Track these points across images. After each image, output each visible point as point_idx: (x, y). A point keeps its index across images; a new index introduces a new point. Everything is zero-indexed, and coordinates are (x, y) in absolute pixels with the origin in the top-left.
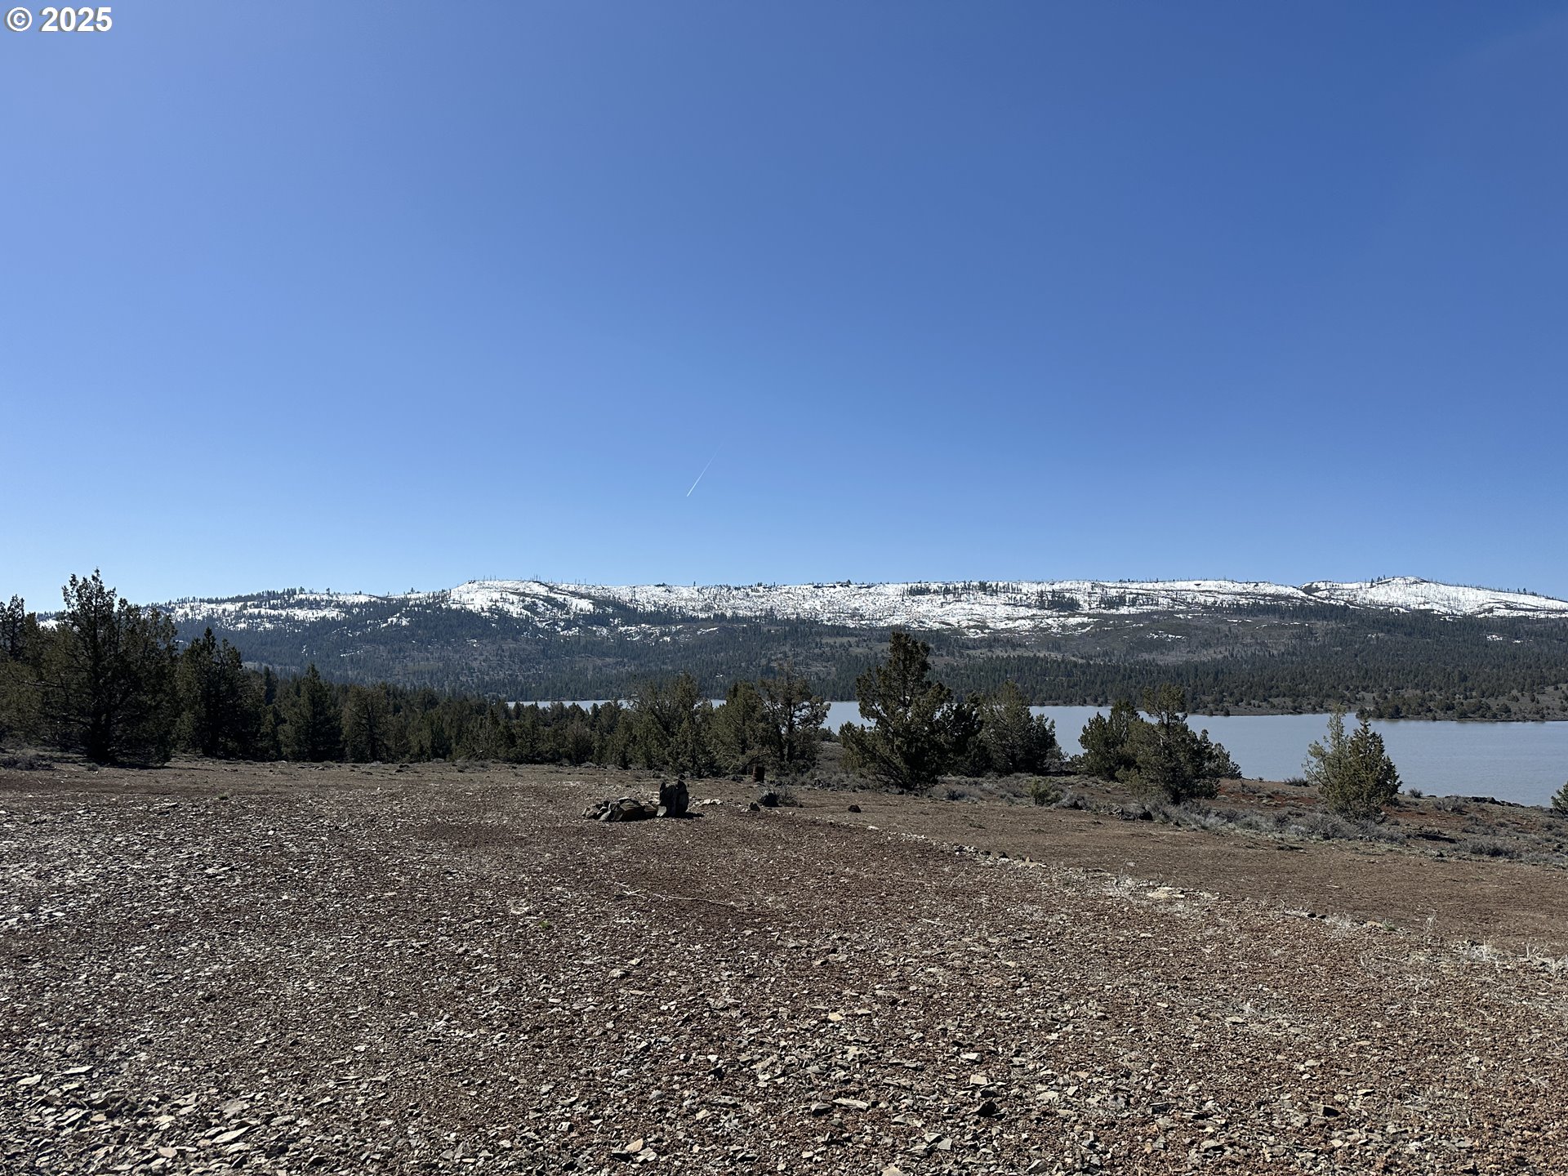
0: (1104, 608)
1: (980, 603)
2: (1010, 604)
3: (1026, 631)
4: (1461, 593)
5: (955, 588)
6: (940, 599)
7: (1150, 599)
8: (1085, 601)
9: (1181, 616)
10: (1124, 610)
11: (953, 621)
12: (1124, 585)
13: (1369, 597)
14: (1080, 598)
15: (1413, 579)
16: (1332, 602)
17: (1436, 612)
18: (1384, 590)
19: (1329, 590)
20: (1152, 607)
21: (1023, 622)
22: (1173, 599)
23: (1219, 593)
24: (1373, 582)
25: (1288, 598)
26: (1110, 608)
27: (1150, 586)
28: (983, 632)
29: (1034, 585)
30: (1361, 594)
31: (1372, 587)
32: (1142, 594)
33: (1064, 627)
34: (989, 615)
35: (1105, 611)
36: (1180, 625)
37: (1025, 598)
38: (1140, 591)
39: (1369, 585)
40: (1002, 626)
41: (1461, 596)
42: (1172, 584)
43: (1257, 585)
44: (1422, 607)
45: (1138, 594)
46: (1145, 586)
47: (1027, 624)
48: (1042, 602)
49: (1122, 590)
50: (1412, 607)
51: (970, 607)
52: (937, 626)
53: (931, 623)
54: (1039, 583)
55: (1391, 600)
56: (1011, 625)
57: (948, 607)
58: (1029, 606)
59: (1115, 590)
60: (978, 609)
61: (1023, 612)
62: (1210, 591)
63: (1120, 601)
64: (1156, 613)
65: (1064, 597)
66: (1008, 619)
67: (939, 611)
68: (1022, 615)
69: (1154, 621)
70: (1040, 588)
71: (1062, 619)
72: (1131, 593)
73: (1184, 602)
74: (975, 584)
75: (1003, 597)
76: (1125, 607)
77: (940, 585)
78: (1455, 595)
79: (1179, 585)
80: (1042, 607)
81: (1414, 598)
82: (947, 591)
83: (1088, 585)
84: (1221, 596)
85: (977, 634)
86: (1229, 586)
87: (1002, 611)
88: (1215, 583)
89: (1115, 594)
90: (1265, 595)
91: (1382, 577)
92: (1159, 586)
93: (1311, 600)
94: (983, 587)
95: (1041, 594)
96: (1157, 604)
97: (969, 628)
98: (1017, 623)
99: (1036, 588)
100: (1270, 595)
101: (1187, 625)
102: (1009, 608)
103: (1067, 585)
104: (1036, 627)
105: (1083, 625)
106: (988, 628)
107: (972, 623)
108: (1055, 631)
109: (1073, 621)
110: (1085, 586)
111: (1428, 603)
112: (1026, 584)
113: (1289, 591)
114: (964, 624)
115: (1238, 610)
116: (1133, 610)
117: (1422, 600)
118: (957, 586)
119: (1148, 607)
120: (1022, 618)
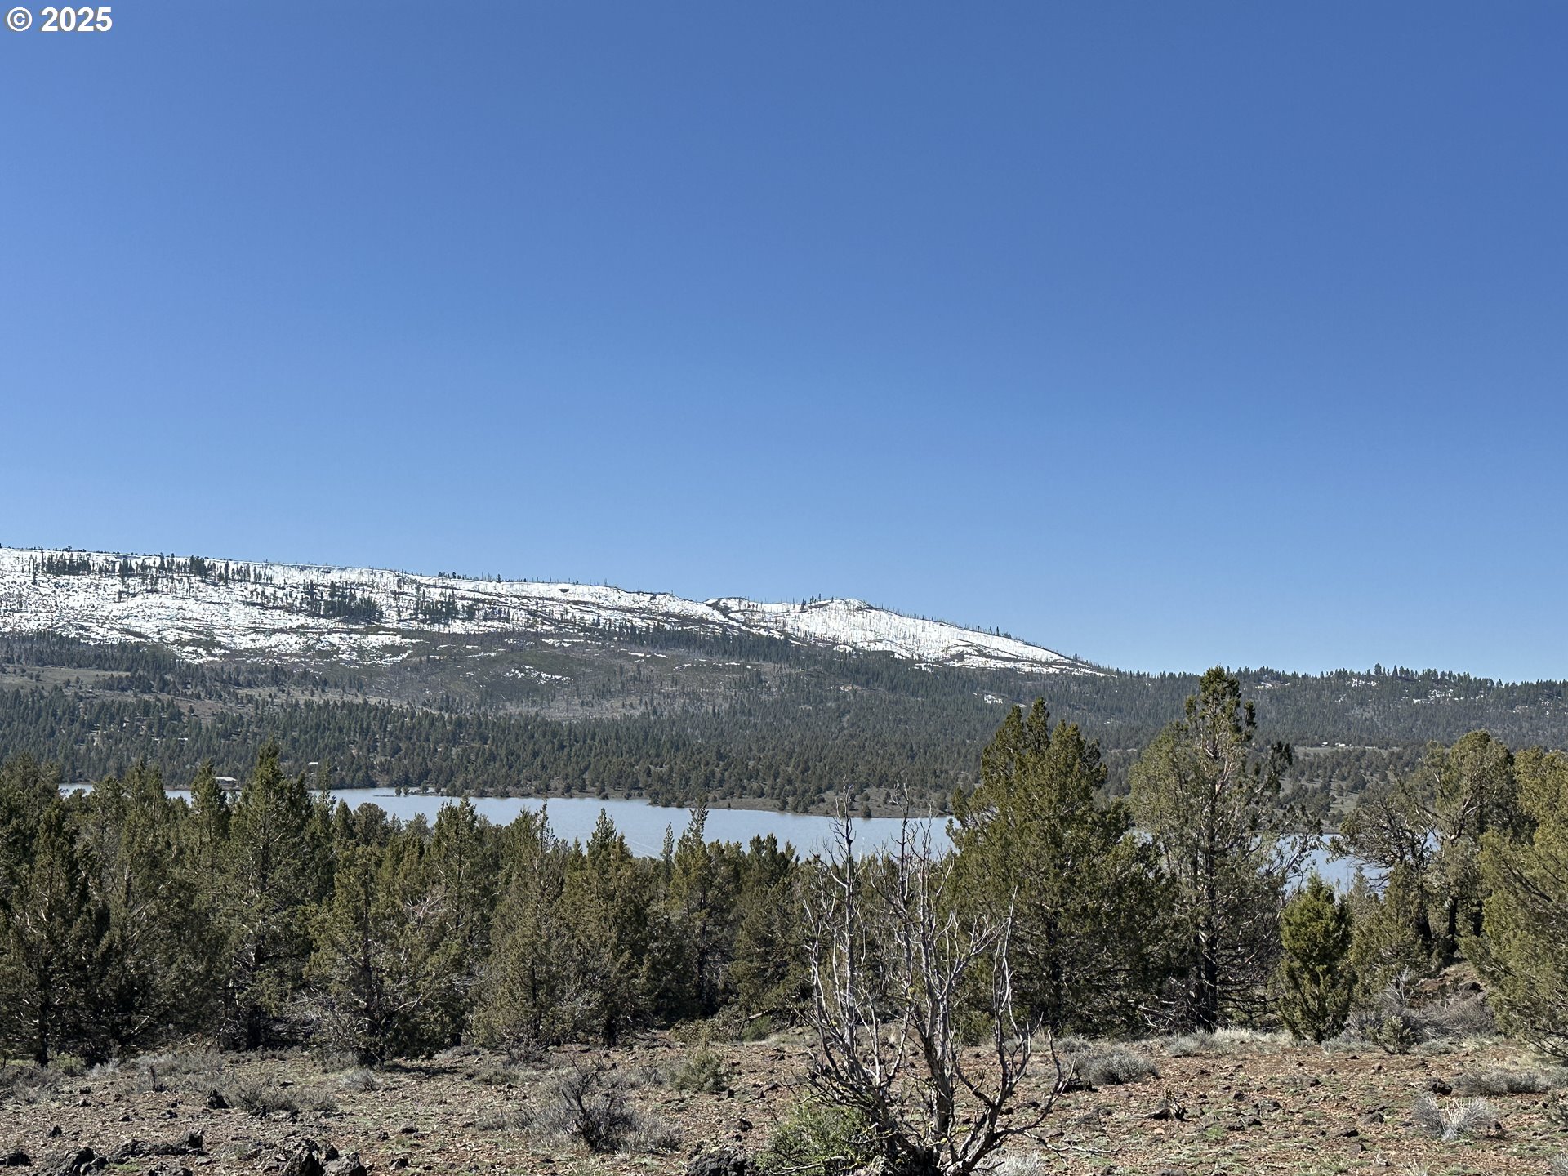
0: (423, 621)
1: (195, 598)
2: (254, 604)
3: (291, 655)
4: (920, 628)
5: (144, 567)
6: (115, 584)
7: (496, 611)
8: (389, 607)
9: (550, 641)
10: (457, 627)
11: (148, 628)
12: (448, 582)
13: (803, 627)
14: (379, 599)
15: (856, 603)
16: (762, 632)
17: (897, 656)
18: (821, 618)
19: (743, 612)
20: (501, 625)
21: (284, 637)
22: (532, 613)
23: (599, 606)
24: (804, 603)
25: (701, 621)
26: (434, 621)
27: (490, 587)
28: (210, 654)
29: (294, 572)
30: (790, 621)
31: (803, 611)
32: (483, 601)
33: (361, 651)
34: (218, 621)
35: (426, 627)
36: (556, 657)
37: (280, 593)
38: (478, 596)
39: (798, 608)
40: (245, 642)
41: (921, 636)
42: (525, 586)
43: (654, 598)
44: (873, 647)
45: (477, 601)
46: (482, 586)
47: (294, 643)
48: (314, 603)
49: (449, 592)
50: (860, 645)
51: (178, 603)
52: (116, 637)
53: (102, 631)
54: (303, 569)
55: (830, 634)
56: (262, 642)
57: (132, 602)
58: (289, 609)
59: (438, 591)
60: (194, 609)
61: (280, 619)
62: (585, 603)
63: (447, 611)
64: (504, 634)
65: (353, 597)
66: (255, 630)
67: (116, 609)
68: (281, 624)
69: (512, 648)
70: (311, 576)
71: (355, 636)
72: (463, 598)
73: (548, 618)
74: (183, 561)
75: (239, 591)
76: (459, 622)
77: (111, 558)
78: (912, 631)
79: (537, 589)
80: (312, 615)
81: (861, 633)
82: (126, 572)
83: (390, 580)
84: (603, 613)
85: (199, 655)
86: (613, 597)
87: (242, 616)
88: (592, 589)
89: (437, 597)
90: (667, 614)
91: (816, 597)
92: (503, 588)
93: (733, 627)
94: (199, 568)
95: (310, 589)
96: (507, 620)
97: (182, 643)
98: (274, 640)
99: (297, 577)
100: (674, 615)
101: (567, 657)
102: (255, 611)
103: (354, 577)
104: (309, 648)
105: (395, 650)
106: (219, 645)
107: (186, 636)
108: (345, 656)
109: (375, 641)
110: (384, 580)
111: (881, 641)
112: (278, 569)
113: (701, 610)
114: (171, 635)
115: (635, 637)
116: (472, 627)
117: (871, 636)
118: (149, 562)
119: (495, 624)
120: (282, 631)
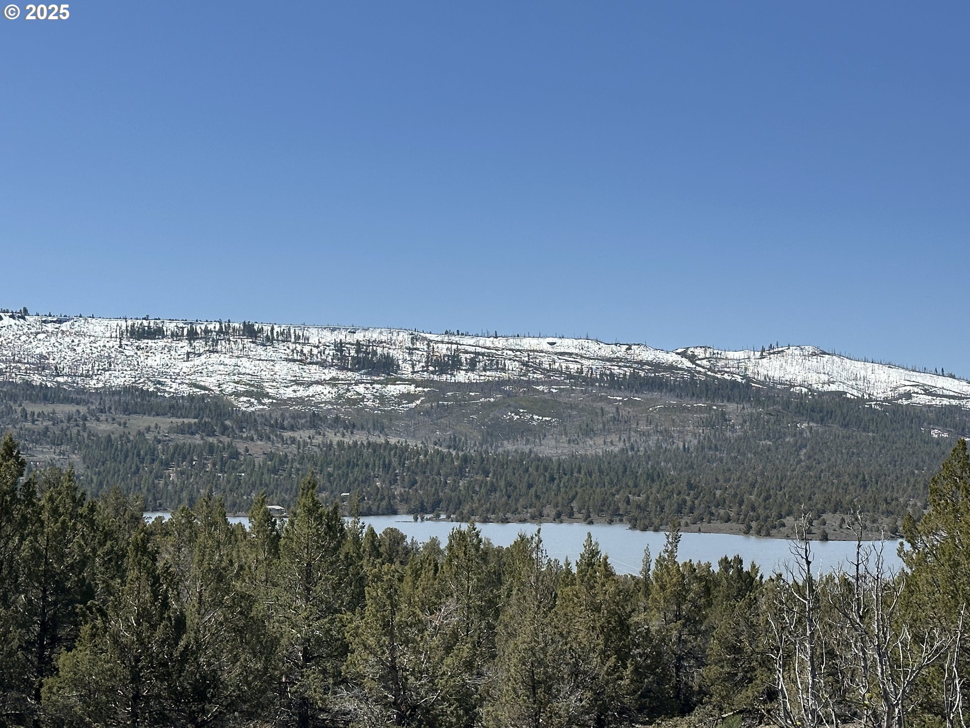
0: (433, 373)
1: (249, 357)
2: (294, 361)
3: (325, 402)
4: (870, 370)
5: (207, 331)
6: (184, 346)
7: (494, 361)
8: (405, 361)
9: (540, 388)
10: (461, 377)
11: (210, 382)
12: (454, 339)
13: (763, 371)
14: (397, 354)
15: (810, 349)
16: (726, 376)
17: (849, 396)
18: (779, 363)
19: (709, 359)
20: (498, 374)
21: (319, 388)
22: (525, 364)
23: (582, 357)
24: (763, 350)
25: (671, 368)
26: (442, 372)
27: (488, 342)
28: (260, 403)
29: (327, 333)
30: (751, 366)
31: (762, 357)
32: (483, 354)
33: (382, 398)
34: (266, 375)
35: (436, 378)
36: (546, 401)
37: (315, 351)
38: (479, 350)
39: (758, 354)
40: (289, 393)
41: (871, 377)
42: (518, 341)
43: (629, 348)
44: (826, 388)
45: (477, 354)
46: (481, 341)
47: (327, 393)
48: (343, 358)
49: (454, 347)
50: (815, 386)
51: (234, 361)
52: (186, 390)
53: (174, 386)
54: (333, 330)
55: (788, 377)
56: (302, 392)
57: (197, 361)
58: (323, 364)
59: (445, 346)
60: (247, 366)
61: (315, 372)
62: (570, 354)
63: (452, 363)
64: (501, 383)
65: (375, 353)
66: (297, 383)
67: (185, 367)
68: (316, 377)
69: (508, 394)
70: (341, 336)
71: (377, 386)
72: (466, 352)
73: (538, 368)
74: (237, 325)
75: (283, 349)
76: (463, 373)
77: (181, 325)
78: (863, 373)
79: (528, 343)
80: (342, 368)
81: (815, 376)
82: (192, 336)
83: (404, 338)
84: (586, 362)
85: (252, 404)
86: (593, 348)
87: (284, 370)
88: (576, 342)
89: (444, 351)
90: (641, 363)
91: (774, 345)
92: (500, 343)
93: (699, 372)
94: (250, 331)
95: (339, 347)
96: (503, 370)
97: (237, 394)
98: (312, 390)
99: (329, 337)
100: (647, 363)
101: (556, 401)
102: (295, 367)
103: (375, 336)
104: (340, 396)
105: (410, 397)
106: (267, 396)
107: (241, 388)
108: (369, 403)
109: (393, 390)
110: (400, 338)
111: (833, 383)
112: (314, 331)
113: (671, 358)
114: (229, 388)
115: (614, 383)
116: (473, 377)
117: (825, 378)
118: (211, 327)
119: (494, 373)
120: (318, 383)
